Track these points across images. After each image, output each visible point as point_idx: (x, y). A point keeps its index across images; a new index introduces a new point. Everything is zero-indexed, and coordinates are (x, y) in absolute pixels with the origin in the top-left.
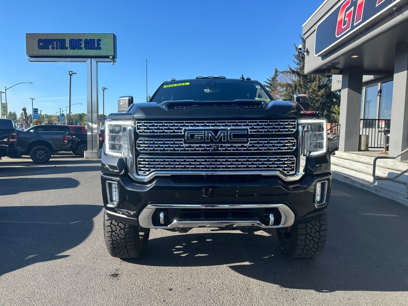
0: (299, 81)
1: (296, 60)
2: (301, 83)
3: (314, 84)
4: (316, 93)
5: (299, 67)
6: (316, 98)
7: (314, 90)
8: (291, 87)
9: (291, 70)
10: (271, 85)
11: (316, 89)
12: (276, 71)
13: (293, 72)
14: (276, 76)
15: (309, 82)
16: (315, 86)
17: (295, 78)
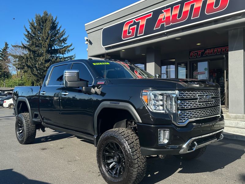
0: (30, 55)
1: (26, 38)
2: (32, 57)
3: (42, 58)
4: (44, 65)
5: (28, 44)
6: (44, 69)
7: (42, 63)
8: (24, 58)
9: (24, 45)
10: (2, 55)
11: (44, 62)
12: (6, 44)
13: (25, 47)
14: (7, 48)
15: (37, 56)
16: (43, 60)
17: (26, 52)
